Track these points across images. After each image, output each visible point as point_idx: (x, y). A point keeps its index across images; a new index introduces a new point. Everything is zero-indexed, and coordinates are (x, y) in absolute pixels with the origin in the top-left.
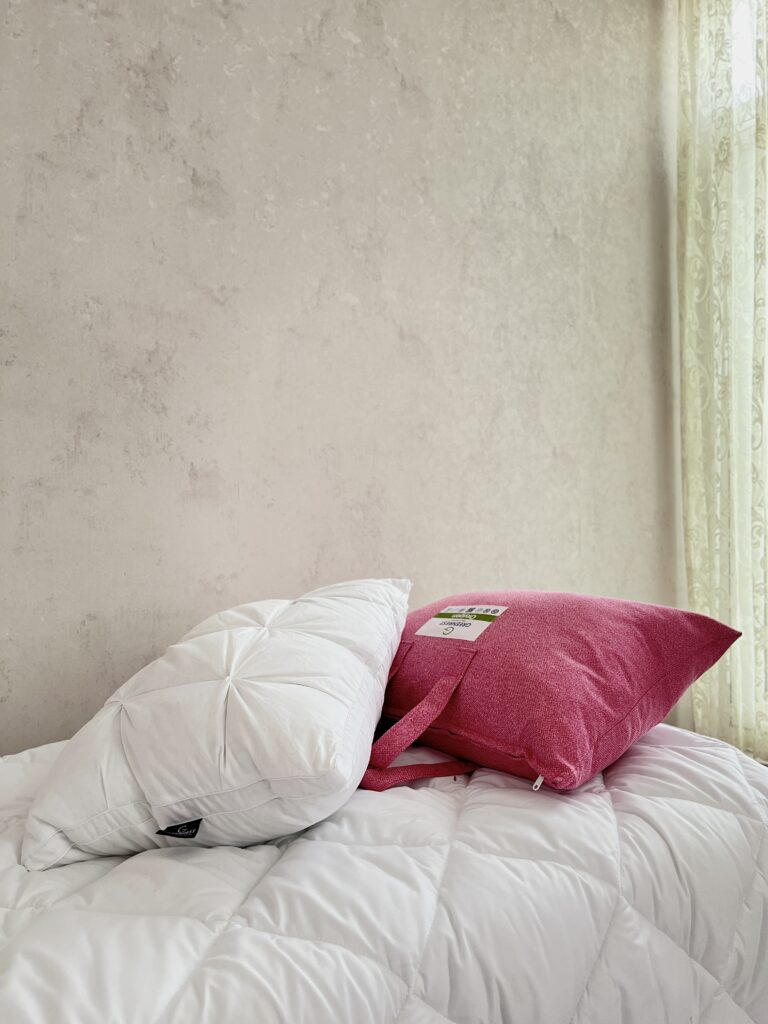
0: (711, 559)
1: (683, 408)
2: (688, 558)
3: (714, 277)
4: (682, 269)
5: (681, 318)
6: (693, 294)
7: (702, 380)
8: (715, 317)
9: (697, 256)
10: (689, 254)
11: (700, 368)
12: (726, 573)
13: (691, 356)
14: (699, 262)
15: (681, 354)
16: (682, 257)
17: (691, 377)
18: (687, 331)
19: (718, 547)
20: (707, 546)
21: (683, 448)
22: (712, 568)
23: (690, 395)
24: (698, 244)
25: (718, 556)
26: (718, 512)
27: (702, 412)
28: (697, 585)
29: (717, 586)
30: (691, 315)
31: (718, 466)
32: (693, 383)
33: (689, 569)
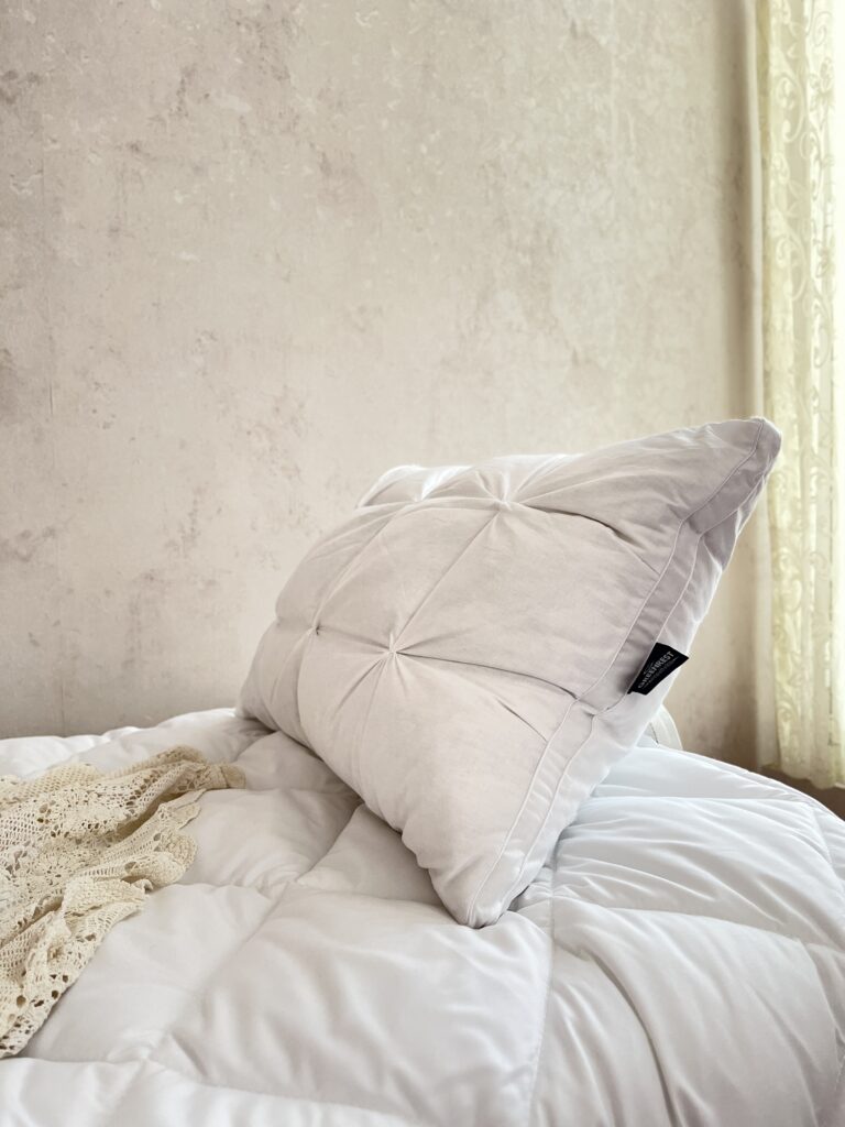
0: (804, 513)
1: (766, 297)
2: (771, 514)
3: (809, 99)
4: (764, 93)
5: (764, 164)
6: (781, 131)
7: (794, 256)
8: (812, 157)
9: (784, 75)
10: (774, 72)
11: (791, 239)
12: (826, 530)
13: (778, 222)
14: (788, 84)
15: (764, 219)
16: (764, 75)
17: (778, 250)
18: (772, 183)
19: (813, 494)
20: (799, 495)
21: (766, 357)
22: (805, 526)
23: (776, 278)
24: (787, 58)
25: (813, 507)
26: (815, 444)
27: (794, 303)
28: (785, 550)
29: (813, 549)
30: (778, 159)
31: (815, 376)
32: (782, 260)
33: (773, 529)
